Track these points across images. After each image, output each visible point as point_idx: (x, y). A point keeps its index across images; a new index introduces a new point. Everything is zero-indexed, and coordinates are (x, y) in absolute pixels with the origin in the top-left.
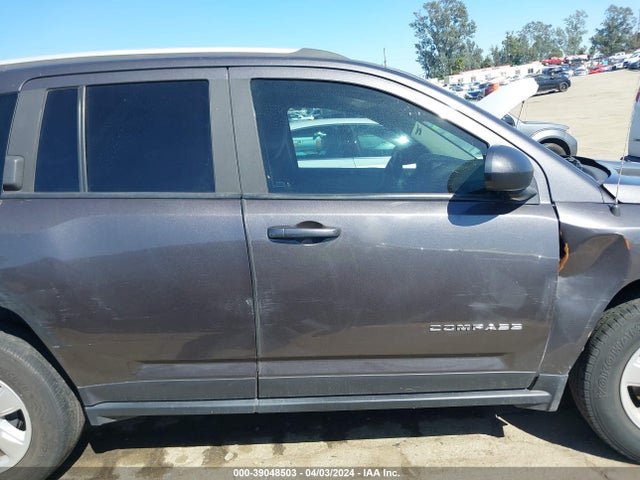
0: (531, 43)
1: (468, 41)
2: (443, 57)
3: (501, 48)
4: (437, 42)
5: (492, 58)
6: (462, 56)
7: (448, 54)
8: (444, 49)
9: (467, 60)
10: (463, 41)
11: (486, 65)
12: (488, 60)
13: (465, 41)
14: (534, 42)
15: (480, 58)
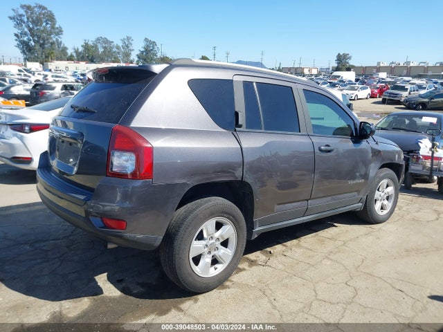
0: (101, 50)
1: (57, 40)
2: (38, 47)
3: (81, 49)
4: (33, 35)
5: (74, 54)
6: (53, 49)
7: (42, 45)
8: (38, 42)
9: (56, 52)
10: (54, 38)
11: (70, 59)
12: (72, 56)
13: (54, 39)
14: (102, 50)
15: (67, 54)
